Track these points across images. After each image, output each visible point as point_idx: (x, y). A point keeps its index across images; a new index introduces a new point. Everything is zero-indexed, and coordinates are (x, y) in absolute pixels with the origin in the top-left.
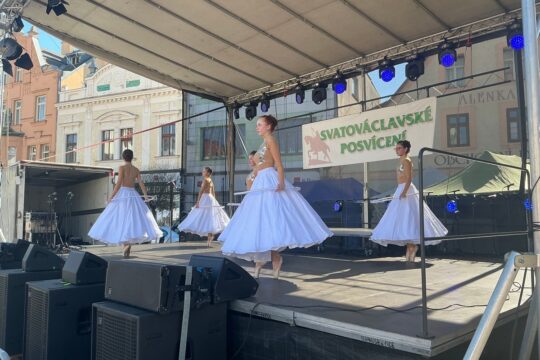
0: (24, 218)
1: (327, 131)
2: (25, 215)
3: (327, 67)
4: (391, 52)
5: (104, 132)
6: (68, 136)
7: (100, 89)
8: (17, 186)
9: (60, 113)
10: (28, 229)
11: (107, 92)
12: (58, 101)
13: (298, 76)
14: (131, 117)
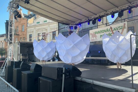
0: (20, 55)
1: (96, 32)
2: (20, 54)
3: (96, 15)
4: (114, 10)
5: (38, 34)
6: (30, 35)
7: (37, 23)
8: (18, 47)
9: (28, 29)
10: (21, 58)
11: (39, 24)
12: (27, 26)
13: (88, 17)
14: (45, 30)
